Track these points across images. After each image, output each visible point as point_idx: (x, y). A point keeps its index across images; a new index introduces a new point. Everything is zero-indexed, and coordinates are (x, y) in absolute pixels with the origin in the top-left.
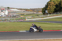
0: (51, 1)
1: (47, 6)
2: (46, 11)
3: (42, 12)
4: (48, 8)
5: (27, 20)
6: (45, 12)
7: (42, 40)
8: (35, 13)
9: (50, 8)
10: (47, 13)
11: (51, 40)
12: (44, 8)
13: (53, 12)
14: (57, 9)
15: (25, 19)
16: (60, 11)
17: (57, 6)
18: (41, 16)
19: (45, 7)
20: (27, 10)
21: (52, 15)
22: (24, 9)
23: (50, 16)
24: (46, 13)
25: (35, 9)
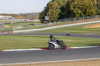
0: (53, 1)
1: (47, 10)
2: (46, 17)
3: (40, 19)
4: (50, 13)
5: (15, 31)
6: (44, 18)
7: (39, 64)
8: (28, 20)
9: (51, 12)
10: (48, 21)
11: (54, 63)
12: (42, 12)
13: (56, 18)
14: (63, 14)
15: (12, 30)
16: (68, 17)
17: (62, 9)
18: (37, 26)
19: (45, 11)
20: (14, 16)
21: (55, 23)
22: (10, 15)
23: (52, 26)
24: (46, 21)
25: (28, 14)
